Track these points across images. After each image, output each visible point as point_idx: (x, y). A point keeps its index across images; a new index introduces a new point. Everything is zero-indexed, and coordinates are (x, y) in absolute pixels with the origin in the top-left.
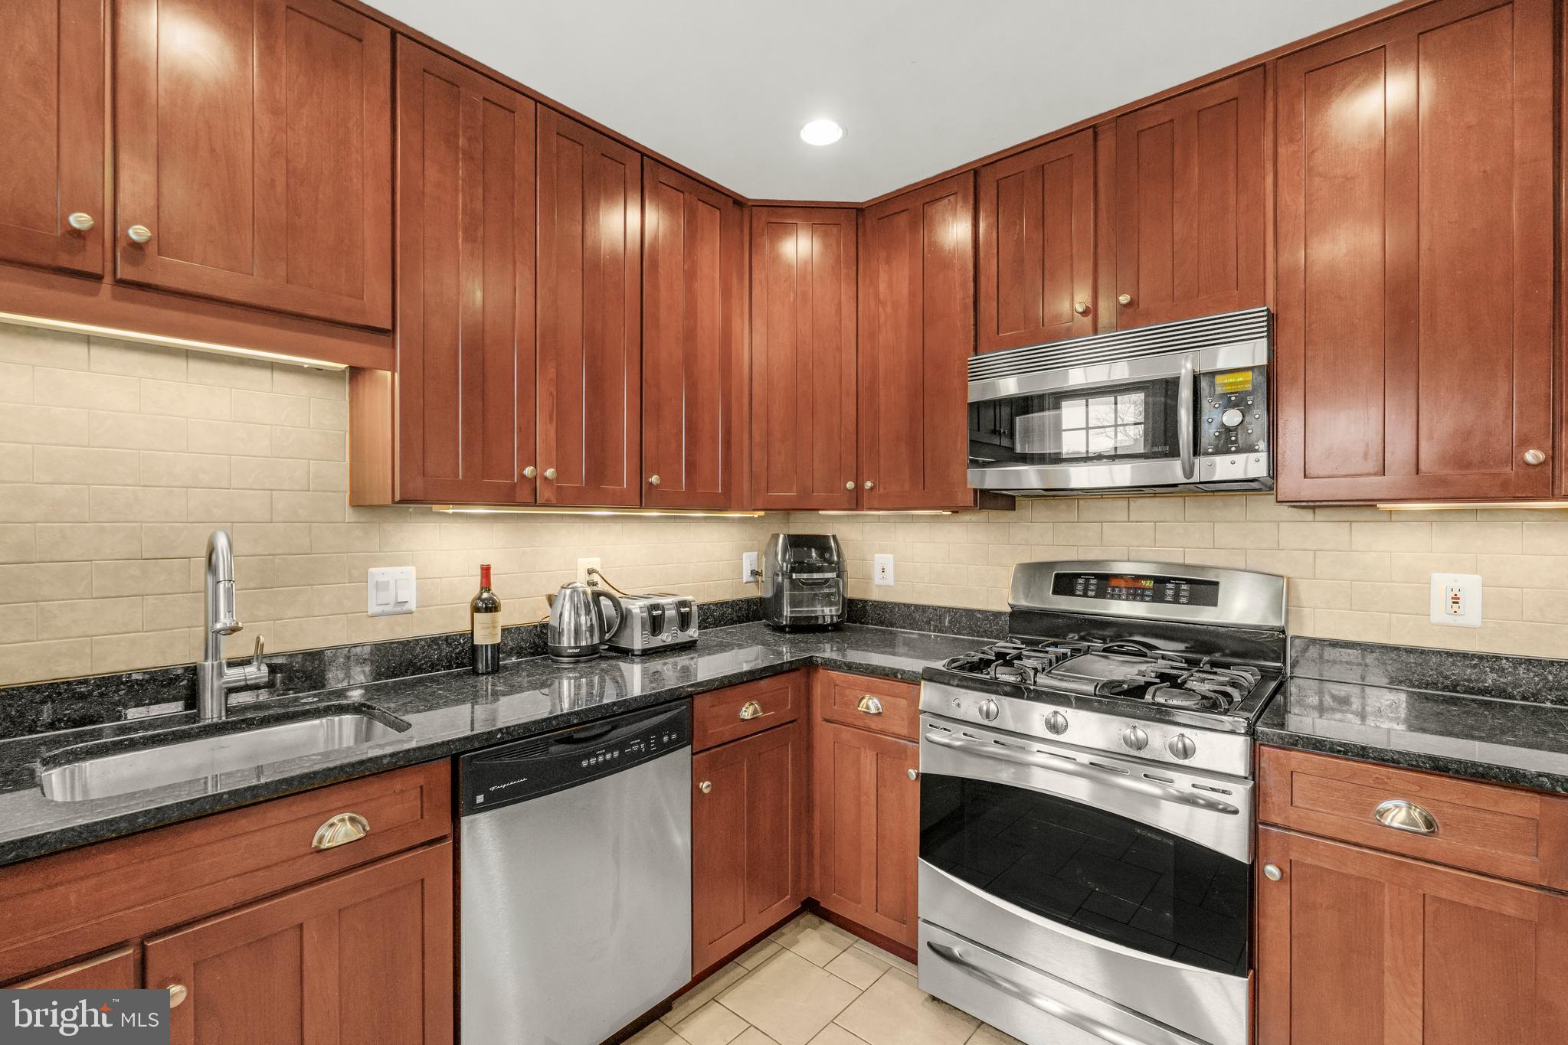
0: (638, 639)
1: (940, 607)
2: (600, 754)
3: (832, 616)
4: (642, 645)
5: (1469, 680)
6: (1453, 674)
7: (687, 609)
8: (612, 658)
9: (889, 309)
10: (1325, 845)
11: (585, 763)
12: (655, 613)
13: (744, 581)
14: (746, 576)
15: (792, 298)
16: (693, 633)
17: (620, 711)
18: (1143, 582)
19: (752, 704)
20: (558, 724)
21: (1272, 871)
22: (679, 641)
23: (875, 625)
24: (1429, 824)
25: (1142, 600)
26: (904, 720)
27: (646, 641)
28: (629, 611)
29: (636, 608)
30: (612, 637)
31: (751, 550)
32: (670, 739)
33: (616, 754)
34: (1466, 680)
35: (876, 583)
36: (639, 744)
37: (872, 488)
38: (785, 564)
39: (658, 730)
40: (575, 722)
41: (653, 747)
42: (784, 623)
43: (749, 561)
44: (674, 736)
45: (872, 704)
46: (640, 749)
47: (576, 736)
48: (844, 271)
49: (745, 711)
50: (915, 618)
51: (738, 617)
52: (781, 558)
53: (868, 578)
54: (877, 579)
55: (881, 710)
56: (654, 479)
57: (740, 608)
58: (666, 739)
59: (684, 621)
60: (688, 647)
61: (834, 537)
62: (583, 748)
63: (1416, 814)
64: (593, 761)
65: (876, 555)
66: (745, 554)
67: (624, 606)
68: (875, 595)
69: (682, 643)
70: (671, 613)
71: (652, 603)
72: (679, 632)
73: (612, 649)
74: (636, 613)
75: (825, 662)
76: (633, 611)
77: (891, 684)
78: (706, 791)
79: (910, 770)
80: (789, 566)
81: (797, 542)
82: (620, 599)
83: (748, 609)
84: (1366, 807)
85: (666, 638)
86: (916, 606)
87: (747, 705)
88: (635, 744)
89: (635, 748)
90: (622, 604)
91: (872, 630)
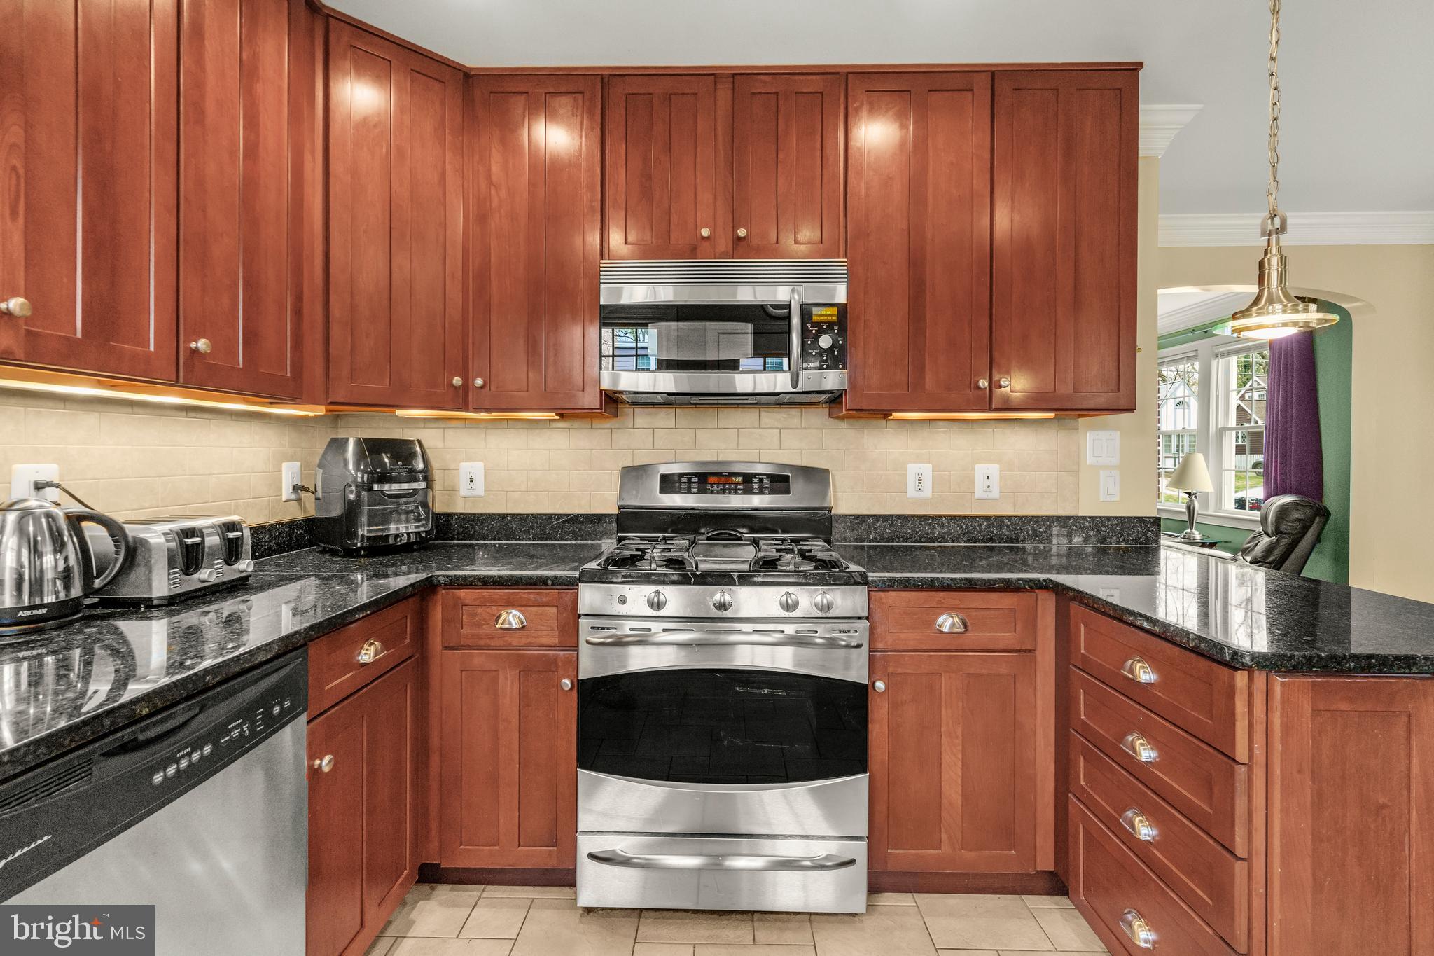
0: (161, 584)
1: (540, 515)
2: (183, 757)
3: (408, 534)
4: (170, 589)
5: (927, 534)
6: (920, 531)
7: (238, 534)
8: (103, 617)
9: (503, 193)
10: (910, 656)
11: (158, 778)
12: (189, 541)
13: (284, 500)
14: (287, 492)
15: (384, 150)
16: (245, 565)
17: (214, 682)
18: (734, 479)
19: (372, 644)
20: (113, 723)
21: (880, 685)
22: (225, 579)
23: (462, 540)
24: (965, 625)
25: (736, 494)
26: (553, 630)
27: (174, 583)
28: (143, 543)
29: (157, 537)
30: (105, 585)
31: (292, 459)
32: (282, 707)
33: (207, 749)
34: (925, 534)
35: (461, 495)
36: (240, 726)
37: (482, 387)
38: (359, 474)
39: (265, 700)
40: (144, 712)
41: (260, 725)
42: (359, 545)
43: (289, 474)
44: (287, 704)
45: (512, 618)
46: (242, 734)
47: (141, 737)
48: (449, 138)
49: (366, 654)
50: (511, 528)
51: (278, 544)
52: (351, 467)
53: (452, 490)
54: (464, 490)
55: (525, 624)
56: (202, 344)
57: (280, 533)
58: (276, 710)
59: (232, 551)
60: (238, 587)
61: (419, 442)
62: (156, 752)
63: (957, 620)
64: (171, 770)
65: (463, 464)
66: (285, 465)
67: (130, 534)
68: (460, 508)
69: (229, 582)
70: (213, 540)
71: (182, 528)
72: (225, 567)
73: (104, 603)
74: (159, 545)
75: (451, 580)
76: (152, 541)
77: (538, 593)
78: (326, 769)
79: (563, 681)
80: (366, 476)
81: (372, 447)
82: (124, 525)
83: (290, 535)
84: (930, 623)
85: (207, 575)
86: (513, 515)
87: (366, 646)
88: (235, 728)
89: (235, 733)
90: (127, 531)
91: (458, 545)
